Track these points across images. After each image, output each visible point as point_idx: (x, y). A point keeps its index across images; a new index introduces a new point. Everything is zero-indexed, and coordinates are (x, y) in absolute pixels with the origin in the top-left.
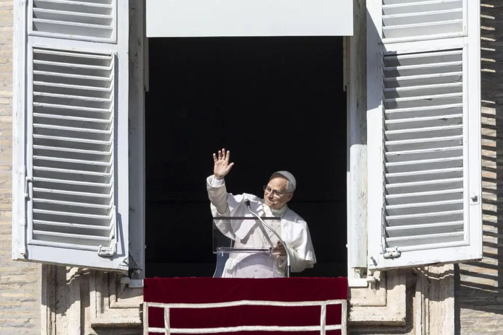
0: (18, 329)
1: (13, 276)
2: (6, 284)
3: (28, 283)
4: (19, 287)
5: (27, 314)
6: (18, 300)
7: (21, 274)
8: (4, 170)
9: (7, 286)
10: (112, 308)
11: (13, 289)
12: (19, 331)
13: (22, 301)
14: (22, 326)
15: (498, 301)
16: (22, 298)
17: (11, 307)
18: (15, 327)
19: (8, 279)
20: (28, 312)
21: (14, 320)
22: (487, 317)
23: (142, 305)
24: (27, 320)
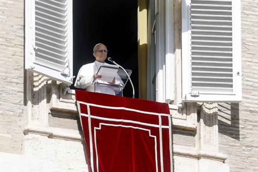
0: (16, 105)
1: (13, 79)
2: (10, 82)
3: (20, 83)
4: (15, 84)
5: (20, 99)
6: (15, 91)
7: (17, 79)
8: (9, 27)
9: (10, 83)
10: (60, 101)
11: (13, 85)
12: (16, 106)
13: (17, 92)
14: (17, 104)
15: (235, 126)
16: (17, 90)
17: (12, 94)
18: (15, 104)
19: (11, 80)
20: (20, 98)
21: (14, 100)
22: (231, 133)
23: (76, 102)
24: (19, 101)
